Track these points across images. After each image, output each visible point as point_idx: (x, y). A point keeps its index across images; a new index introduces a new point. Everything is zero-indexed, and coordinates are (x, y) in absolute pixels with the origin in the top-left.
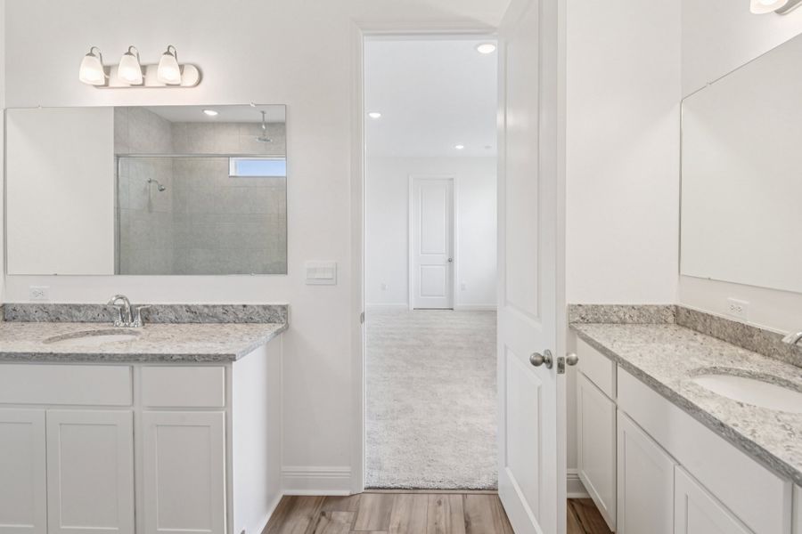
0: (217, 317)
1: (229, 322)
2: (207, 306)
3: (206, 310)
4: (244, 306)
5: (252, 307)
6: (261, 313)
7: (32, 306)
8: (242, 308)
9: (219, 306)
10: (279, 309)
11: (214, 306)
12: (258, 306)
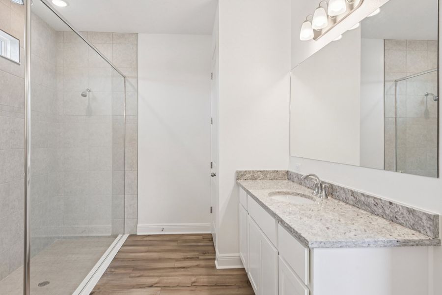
0: (370, 207)
1: (378, 215)
2: (363, 195)
3: (363, 198)
4: (391, 203)
5: (397, 206)
6: (405, 215)
7: (295, 173)
8: (388, 204)
9: (372, 197)
10: (424, 217)
11: (368, 196)
12: (403, 207)
